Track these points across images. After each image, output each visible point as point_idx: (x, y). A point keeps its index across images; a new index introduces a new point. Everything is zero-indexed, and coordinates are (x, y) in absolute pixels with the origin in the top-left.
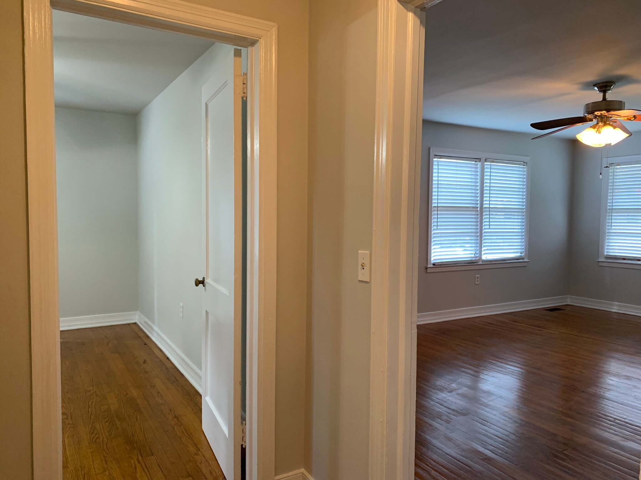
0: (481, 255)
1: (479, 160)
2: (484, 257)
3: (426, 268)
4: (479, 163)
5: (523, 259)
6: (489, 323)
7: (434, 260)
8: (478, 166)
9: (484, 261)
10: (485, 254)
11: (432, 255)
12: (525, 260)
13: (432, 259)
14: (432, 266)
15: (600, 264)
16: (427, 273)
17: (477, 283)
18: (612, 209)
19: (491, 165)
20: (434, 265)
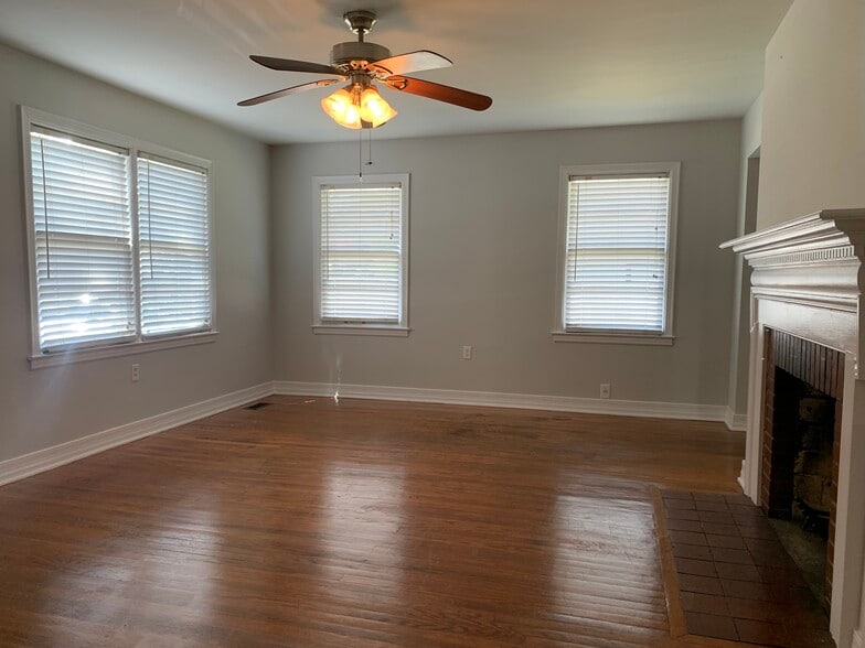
0: (139, 327)
1: (127, 151)
2: (144, 331)
3: (29, 361)
4: (127, 158)
5: (209, 330)
6: (160, 449)
7: (46, 342)
8: (125, 163)
9: (144, 338)
10: (146, 325)
11: (42, 333)
12: (212, 332)
13: (42, 340)
14: (42, 354)
15: (316, 331)
16: (30, 370)
17: (134, 378)
18: (328, 251)
19: (149, 164)
20: (46, 351)
